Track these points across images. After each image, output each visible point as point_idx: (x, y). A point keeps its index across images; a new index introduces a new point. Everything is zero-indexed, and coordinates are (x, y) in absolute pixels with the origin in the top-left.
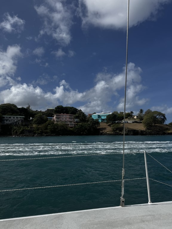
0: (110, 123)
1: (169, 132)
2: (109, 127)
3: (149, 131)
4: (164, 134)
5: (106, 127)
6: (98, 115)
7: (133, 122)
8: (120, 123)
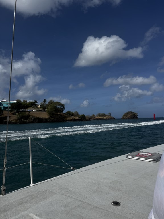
0: (14, 112)
1: (67, 119)
2: (13, 115)
4: (64, 121)
5: (10, 116)
7: (38, 111)
8: (25, 111)
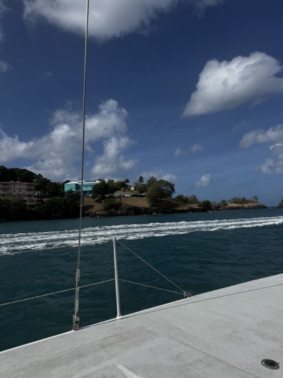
0: (98, 198)
1: (180, 209)
2: (97, 204)
3: (155, 208)
4: (174, 212)
5: (93, 204)
6: (76, 184)
7: (132, 196)
8: (114, 197)
